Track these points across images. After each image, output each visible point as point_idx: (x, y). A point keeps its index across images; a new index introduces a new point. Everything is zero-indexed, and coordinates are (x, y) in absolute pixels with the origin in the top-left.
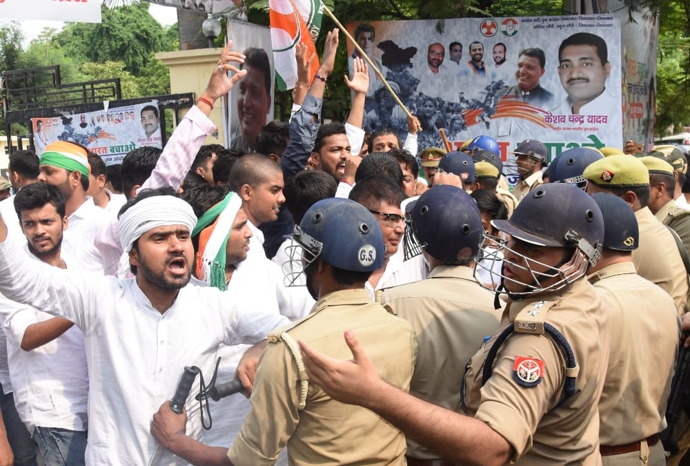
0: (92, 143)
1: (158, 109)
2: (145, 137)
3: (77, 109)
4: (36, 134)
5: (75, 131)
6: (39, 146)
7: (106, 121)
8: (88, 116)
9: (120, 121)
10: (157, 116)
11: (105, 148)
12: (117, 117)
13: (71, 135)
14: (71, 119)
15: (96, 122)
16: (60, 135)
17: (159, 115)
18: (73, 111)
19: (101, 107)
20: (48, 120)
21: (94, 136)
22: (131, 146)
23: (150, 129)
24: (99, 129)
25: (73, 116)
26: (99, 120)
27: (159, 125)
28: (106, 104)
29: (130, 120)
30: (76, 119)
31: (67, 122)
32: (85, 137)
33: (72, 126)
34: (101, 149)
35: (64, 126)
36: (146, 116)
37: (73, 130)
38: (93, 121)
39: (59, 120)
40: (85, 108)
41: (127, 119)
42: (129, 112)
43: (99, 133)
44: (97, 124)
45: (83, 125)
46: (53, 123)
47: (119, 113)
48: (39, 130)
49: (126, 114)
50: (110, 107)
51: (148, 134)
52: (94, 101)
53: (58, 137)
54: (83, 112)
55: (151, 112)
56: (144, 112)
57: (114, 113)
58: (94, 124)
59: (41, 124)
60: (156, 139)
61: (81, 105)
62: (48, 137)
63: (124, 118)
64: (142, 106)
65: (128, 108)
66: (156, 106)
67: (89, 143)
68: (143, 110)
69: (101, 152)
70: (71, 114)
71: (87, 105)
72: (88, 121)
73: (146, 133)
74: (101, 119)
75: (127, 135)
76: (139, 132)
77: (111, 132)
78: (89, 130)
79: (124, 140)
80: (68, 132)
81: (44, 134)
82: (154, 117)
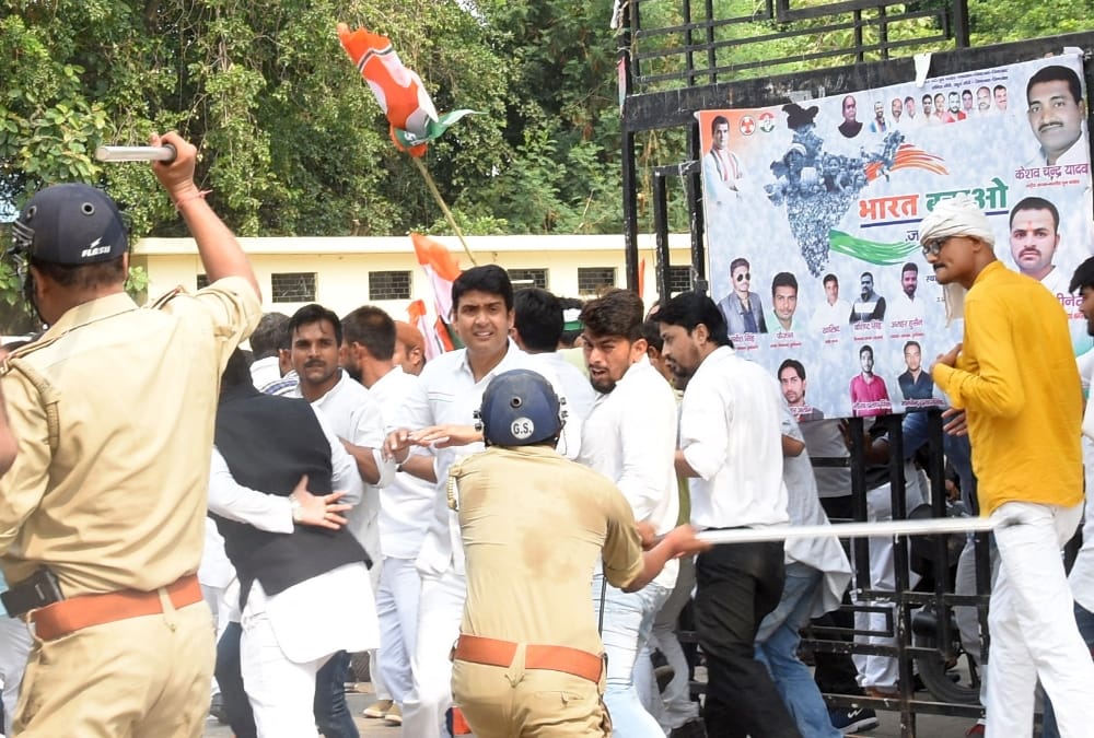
0: (872, 183)
1: (1081, 76)
2: (1040, 163)
3: (834, 83)
4: (707, 158)
5: (824, 148)
6: (713, 194)
7: (920, 113)
8: (866, 102)
9: (962, 116)
10: (1077, 99)
11: (913, 199)
12: (953, 102)
13: (810, 159)
14: (814, 110)
15: (888, 117)
16: (779, 159)
17: (1084, 96)
18: (822, 89)
19: (905, 72)
20: (747, 114)
21: (883, 162)
22: (992, 191)
23: (1054, 139)
24: (896, 139)
25: (820, 102)
26: (897, 114)
27: (1084, 125)
28: (922, 62)
29: (994, 112)
30: (829, 110)
31: (800, 119)
32: (854, 165)
33: (815, 131)
34: (900, 202)
35: (792, 132)
36: (1045, 100)
37: (818, 143)
38: (879, 117)
39: (779, 115)
40: (858, 79)
41: (984, 107)
42: (991, 85)
43: (896, 153)
44: (892, 125)
45: (850, 129)
46: (761, 124)
47: (960, 90)
48: (717, 147)
49: (983, 94)
50: (932, 73)
51: (1050, 154)
52: (885, 55)
53: (774, 166)
54: (853, 89)
55: (1059, 87)
56: (1039, 87)
57: (945, 92)
58: (882, 124)
59: (723, 127)
60: (1071, 169)
61: (847, 70)
62: (742, 168)
63: (975, 104)
64: (1032, 67)
65: (990, 75)
66: (1077, 68)
67: (865, 182)
68: (1034, 81)
69: (899, 210)
70: (815, 96)
71: (863, 69)
72: (864, 116)
73: (1043, 150)
74: (904, 112)
75: (982, 156)
76: (1021, 147)
77: (933, 150)
78: (869, 142)
79: (972, 173)
80: (802, 149)
81: (732, 158)
82: (1070, 102)
